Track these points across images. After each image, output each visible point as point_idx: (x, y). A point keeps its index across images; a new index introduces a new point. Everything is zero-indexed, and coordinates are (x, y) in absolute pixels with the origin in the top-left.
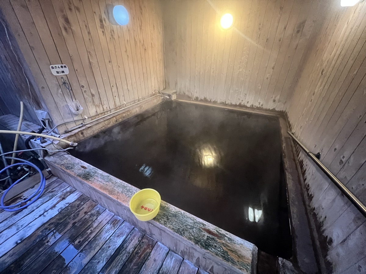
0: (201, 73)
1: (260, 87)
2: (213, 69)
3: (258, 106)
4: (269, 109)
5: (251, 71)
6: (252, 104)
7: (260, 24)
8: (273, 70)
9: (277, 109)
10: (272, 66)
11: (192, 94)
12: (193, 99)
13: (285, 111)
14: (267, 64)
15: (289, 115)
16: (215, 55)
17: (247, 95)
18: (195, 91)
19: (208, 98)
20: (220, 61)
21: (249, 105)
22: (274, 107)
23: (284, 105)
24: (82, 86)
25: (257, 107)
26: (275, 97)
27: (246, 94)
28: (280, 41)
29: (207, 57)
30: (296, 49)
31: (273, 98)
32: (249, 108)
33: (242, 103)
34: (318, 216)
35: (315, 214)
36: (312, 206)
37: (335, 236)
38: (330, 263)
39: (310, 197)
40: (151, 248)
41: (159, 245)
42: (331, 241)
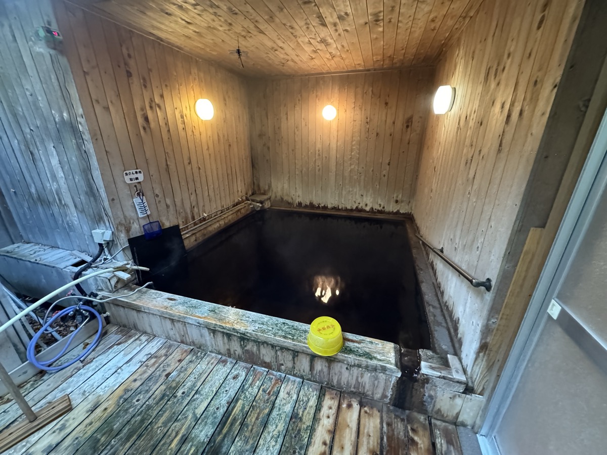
0: (303, 171)
1: (378, 186)
2: (318, 166)
3: (380, 209)
4: (393, 212)
5: (364, 168)
6: (371, 206)
7: (367, 118)
8: (388, 166)
9: (401, 211)
10: (387, 162)
11: (292, 199)
12: (295, 206)
13: (411, 213)
14: (381, 160)
15: (415, 216)
16: (319, 151)
17: (364, 196)
18: (297, 195)
19: (315, 203)
20: (326, 157)
21: (368, 209)
22: (398, 209)
23: (408, 205)
24: (156, 195)
25: (378, 210)
26: (397, 197)
27: (362, 196)
28: (391, 135)
29: (310, 152)
30: (409, 143)
31: (395, 198)
32: (368, 212)
33: (360, 207)
34: (449, 307)
35: (447, 307)
36: (445, 301)
37: (460, 313)
38: (460, 338)
39: (442, 293)
40: (280, 383)
41: (289, 378)
42: (459, 319)
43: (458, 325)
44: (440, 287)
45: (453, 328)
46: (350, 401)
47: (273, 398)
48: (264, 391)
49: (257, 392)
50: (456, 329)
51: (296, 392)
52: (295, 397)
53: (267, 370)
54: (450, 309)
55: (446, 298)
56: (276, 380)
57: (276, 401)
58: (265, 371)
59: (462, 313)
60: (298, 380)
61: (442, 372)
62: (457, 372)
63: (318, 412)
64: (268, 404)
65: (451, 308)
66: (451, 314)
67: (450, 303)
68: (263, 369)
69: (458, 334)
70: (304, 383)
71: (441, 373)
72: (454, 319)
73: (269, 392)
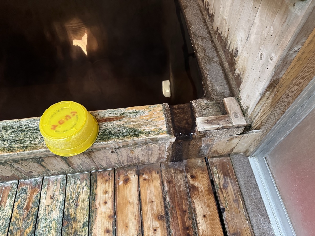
34: (222, 35)
35: (219, 35)
36: (215, 28)
37: (239, 43)
38: (239, 75)
39: (212, 17)
40: (38, 190)
41: (49, 179)
42: (237, 51)
43: (236, 59)
44: (208, 10)
45: (228, 62)
46: (127, 175)
47: (34, 211)
48: (20, 208)
49: (10, 213)
50: (232, 64)
51: (61, 192)
52: (61, 198)
53: (17, 181)
54: (224, 37)
55: (217, 23)
56: (32, 188)
57: (40, 212)
58: (14, 183)
59: (243, 43)
60: (60, 177)
61: (221, 122)
62: (236, 116)
63: (93, 202)
64: (30, 220)
65: (226, 36)
66: (225, 44)
67: (224, 31)
68: (11, 182)
69: (235, 70)
70: (69, 178)
71: (219, 124)
72: (230, 51)
73: (27, 207)
